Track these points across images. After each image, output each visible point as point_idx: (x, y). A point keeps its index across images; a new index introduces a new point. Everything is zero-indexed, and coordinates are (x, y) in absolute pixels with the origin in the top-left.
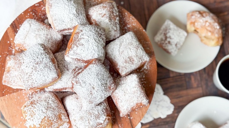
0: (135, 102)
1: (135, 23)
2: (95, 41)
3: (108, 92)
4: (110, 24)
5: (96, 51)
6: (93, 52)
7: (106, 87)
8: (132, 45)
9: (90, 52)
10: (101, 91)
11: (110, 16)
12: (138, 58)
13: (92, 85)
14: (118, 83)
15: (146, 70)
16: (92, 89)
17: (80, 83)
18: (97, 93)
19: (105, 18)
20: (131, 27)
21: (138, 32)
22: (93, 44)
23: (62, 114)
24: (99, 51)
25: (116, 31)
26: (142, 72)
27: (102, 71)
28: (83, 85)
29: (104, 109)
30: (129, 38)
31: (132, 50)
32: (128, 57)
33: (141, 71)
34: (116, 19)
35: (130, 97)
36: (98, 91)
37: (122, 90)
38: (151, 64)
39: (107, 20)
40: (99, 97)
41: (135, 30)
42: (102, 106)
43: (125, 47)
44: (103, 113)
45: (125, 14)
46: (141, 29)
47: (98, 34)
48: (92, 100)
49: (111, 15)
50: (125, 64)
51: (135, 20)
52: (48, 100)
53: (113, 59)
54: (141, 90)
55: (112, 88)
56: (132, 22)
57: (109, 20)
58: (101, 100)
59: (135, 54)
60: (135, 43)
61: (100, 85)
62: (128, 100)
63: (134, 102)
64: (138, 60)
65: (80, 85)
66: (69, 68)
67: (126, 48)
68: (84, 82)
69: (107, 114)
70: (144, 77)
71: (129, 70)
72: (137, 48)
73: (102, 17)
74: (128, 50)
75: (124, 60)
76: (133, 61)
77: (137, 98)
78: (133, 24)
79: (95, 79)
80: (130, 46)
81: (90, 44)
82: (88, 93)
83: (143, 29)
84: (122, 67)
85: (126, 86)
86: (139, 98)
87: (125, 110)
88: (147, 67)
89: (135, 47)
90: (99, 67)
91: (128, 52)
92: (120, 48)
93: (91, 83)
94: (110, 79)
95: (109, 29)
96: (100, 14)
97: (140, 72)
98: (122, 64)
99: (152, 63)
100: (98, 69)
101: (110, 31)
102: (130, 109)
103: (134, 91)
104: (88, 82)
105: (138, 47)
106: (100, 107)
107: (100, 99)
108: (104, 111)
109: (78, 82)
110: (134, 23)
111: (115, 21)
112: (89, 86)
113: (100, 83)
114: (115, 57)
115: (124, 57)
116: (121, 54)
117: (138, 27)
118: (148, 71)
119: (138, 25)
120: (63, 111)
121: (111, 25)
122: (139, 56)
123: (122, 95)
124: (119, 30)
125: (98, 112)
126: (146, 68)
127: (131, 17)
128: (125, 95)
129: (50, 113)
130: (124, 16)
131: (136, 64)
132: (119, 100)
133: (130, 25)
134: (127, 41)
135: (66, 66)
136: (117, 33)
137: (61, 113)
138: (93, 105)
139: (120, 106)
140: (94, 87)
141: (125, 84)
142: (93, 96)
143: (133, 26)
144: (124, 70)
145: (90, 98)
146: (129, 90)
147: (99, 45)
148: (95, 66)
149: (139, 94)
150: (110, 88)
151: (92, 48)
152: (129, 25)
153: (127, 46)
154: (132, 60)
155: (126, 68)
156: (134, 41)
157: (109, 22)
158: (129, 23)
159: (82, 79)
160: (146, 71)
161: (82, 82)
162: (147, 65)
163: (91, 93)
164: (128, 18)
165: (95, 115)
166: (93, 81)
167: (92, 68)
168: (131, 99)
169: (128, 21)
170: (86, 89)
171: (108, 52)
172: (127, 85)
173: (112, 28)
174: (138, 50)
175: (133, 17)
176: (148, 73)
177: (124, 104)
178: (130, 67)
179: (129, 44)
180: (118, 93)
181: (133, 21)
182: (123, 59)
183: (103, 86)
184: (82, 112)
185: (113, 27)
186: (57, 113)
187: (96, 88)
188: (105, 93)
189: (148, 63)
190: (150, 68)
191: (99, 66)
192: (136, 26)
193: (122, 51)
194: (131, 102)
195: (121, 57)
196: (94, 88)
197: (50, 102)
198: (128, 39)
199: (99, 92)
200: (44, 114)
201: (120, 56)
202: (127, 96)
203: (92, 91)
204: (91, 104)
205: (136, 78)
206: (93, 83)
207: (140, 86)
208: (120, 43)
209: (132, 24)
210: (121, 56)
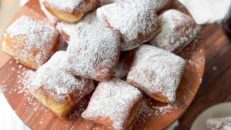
0: (108, 114)
1: (200, 66)
2: (138, 16)
3: (95, 70)
4: (172, 32)
5: (128, 25)
6: (125, 23)
7: (97, 62)
8: (170, 66)
9: (122, 20)
10: (89, 60)
11: (181, 26)
12: (161, 82)
13: (88, 45)
14: (116, 81)
15: (159, 111)
16: (84, 47)
17: (81, 32)
18: (84, 58)
19: (174, 23)
20: (192, 65)
21: (193, 75)
22: (133, 16)
23: (42, 53)
24: (132, 29)
25: (171, 44)
26: (153, 109)
27: (112, 44)
28: (81, 36)
29: (76, 88)
30: (175, 60)
31: (164, 70)
32: (153, 70)
33: (153, 107)
34: (183, 36)
35: (109, 104)
36: (87, 56)
37: (110, 90)
38: (170, 113)
39: (173, 26)
40: (82, 65)
41: (193, 70)
42: (77, 83)
43: (161, 60)
44: (70, 87)
45: (199, 50)
46: (199, 75)
47: (147, 15)
48: (73, 60)
49: (183, 27)
50: (142, 72)
51: (203, 64)
52: (46, 31)
53: (137, 59)
54: (127, 110)
55: (102, 71)
56: (198, 62)
57: (175, 28)
58: (81, 70)
59: (163, 77)
60: (175, 69)
61: (94, 53)
62: (104, 104)
63: (107, 112)
64: (159, 85)
65: (79, 33)
66: (93, 23)
67: (161, 62)
68: (85, 33)
69: (72, 93)
70: (149, 115)
71: (139, 81)
72: (172, 75)
73: (172, 19)
74: (160, 65)
75: (145, 68)
76: (154, 79)
77: (114, 111)
78: (196, 65)
79: (97, 42)
80: (166, 65)
81: (130, 14)
82: (78, 48)
83: (202, 77)
84: (136, 72)
85: (118, 89)
86: (116, 113)
87: (92, 111)
88: (163, 111)
89: (170, 72)
90: (113, 38)
91: (159, 67)
92: (156, 57)
93: (90, 41)
94: (110, 61)
95: (166, 35)
96: (173, 16)
97: (151, 107)
98: (139, 69)
99: (172, 113)
100: (110, 38)
101: (164, 38)
102: (96, 116)
103: (120, 102)
104: (87, 38)
105: (174, 75)
106: (74, 80)
107: (81, 68)
108: (73, 88)
109: (80, 29)
110: (199, 64)
111: (181, 37)
112: (85, 41)
113: (96, 50)
114: (141, 59)
115: (150, 66)
116: (149, 61)
117: (198, 71)
118: (160, 114)
119: (200, 70)
120: (45, 53)
121: (172, 34)
122: (165, 83)
123: (105, 94)
124: (175, 47)
125: (67, 82)
126: (161, 111)
127: (202, 57)
128: (107, 97)
129: (32, 37)
130: (195, 50)
131: (153, 85)
132: (98, 96)
133: (192, 63)
134: (170, 59)
135: (92, 20)
136: (170, 47)
137: (41, 51)
138: (69, 67)
139: (93, 102)
140: (88, 48)
141: (120, 88)
142: (78, 56)
143: (194, 66)
144: (134, 76)
145: (73, 56)
146: (116, 97)
147: (137, 23)
148: (110, 33)
149: (121, 110)
150: (101, 68)
151: (128, 19)
152: (192, 61)
153: (164, 62)
154: (153, 77)
155: (138, 77)
156: (176, 67)
157: (174, 30)
158: (194, 60)
159: (87, 29)
160: (158, 113)
161: (83, 32)
162: (166, 109)
163: (79, 51)
164: (198, 55)
165: (61, 79)
166: (93, 41)
167: (106, 32)
168: (108, 107)
169: (196, 58)
170: (79, 42)
171: (140, 49)
172: (120, 91)
173: (170, 37)
174: (170, 77)
175: (204, 60)
176: (158, 116)
177: (96, 104)
178: (143, 79)
179: (169, 63)
180: (105, 88)
181: (200, 62)
182: (146, 66)
183: (96, 57)
184: (55, 66)
185: (172, 38)
186: (38, 46)
187: (89, 50)
188: (91, 68)
189: (169, 109)
190: (165, 114)
191: (115, 37)
192: (197, 69)
193: (154, 60)
194: (105, 109)
195: (146, 64)
196: (86, 48)
197: (46, 33)
198: (173, 59)
199: (87, 58)
200: (28, 32)
201: (146, 61)
202: (108, 100)
203: (82, 50)
204: (68, 63)
205: (137, 94)
206: (91, 43)
207: (132, 106)
208: (161, 53)
209: (195, 63)
210: (148, 62)
